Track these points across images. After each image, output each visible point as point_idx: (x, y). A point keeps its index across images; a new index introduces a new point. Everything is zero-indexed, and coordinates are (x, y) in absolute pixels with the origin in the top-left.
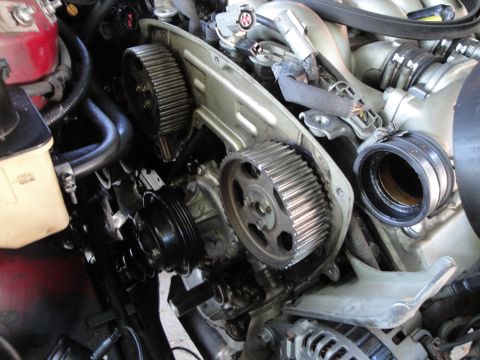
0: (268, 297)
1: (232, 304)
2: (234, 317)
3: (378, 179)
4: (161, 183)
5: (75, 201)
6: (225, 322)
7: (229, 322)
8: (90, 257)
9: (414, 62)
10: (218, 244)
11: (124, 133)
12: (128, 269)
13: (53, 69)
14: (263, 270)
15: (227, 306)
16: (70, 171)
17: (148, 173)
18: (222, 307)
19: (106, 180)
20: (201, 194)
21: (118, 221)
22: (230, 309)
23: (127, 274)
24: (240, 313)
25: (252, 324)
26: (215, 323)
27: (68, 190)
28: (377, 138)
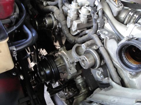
0: (81, 92)
1: (68, 93)
2: (68, 98)
3: (125, 55)
4: (46, 53)
5: (16, 59)
6: (65, 99)
7: (67, 99)
8: (22, 77)
9: (136, 15)
10: (65, 74)
11: (35, 36)
12: (35, 80)
13: (12, 14)
14: (79, 84)
15: (66, 94)
16: (15, 49)
17: (43, 50)
18: (64, 94)
19: (29, 52)
20: (60, 57)
21: (32, 65)
22: (67, 95)
23: (35, 82)
24: (70, 97)
25: (75, 101)
26: (62, 99)
27: (14, 56)
28: (126, 40)
